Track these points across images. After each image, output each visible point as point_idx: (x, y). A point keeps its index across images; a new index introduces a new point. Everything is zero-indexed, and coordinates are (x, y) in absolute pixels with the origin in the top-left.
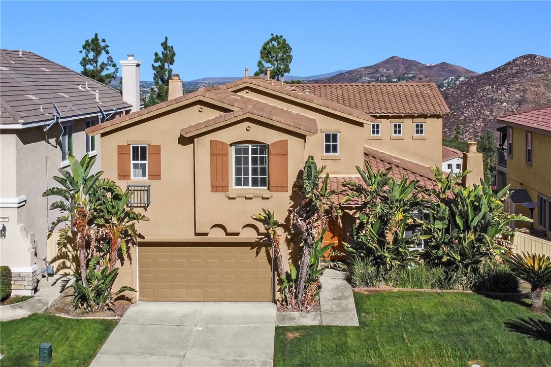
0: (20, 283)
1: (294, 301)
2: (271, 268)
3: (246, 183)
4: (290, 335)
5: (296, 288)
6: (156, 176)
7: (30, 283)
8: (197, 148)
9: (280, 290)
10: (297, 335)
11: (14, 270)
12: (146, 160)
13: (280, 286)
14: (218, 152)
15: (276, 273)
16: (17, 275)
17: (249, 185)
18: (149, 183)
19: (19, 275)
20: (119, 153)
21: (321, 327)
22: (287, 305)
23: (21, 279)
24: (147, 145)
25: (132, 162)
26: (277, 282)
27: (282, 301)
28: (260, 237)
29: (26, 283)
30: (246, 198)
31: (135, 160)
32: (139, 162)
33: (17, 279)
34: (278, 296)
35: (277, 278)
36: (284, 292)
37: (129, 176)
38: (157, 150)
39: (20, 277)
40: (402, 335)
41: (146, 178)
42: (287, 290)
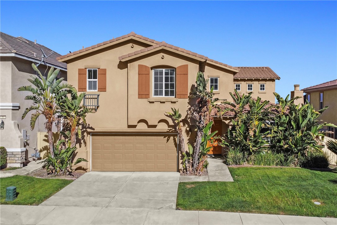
0: (13, 159)
1: (191, 169)
2: (177, 150)
3: (161, 94)
4: (189, 186)
5: (192, 160)
6: (103, 89)
7: (20, 159)
8: (130, 70)
9: (182, 163)
10: (193, 186)
11: (8, 150)
12: (97, 79)
13: (182, 160)
14: (143, 73)
15: (180, 152)
16: (11, 154)
17: (163, 95)
18: (98, 93)
19: (12, 153)
20: (79, 74)
21: (209, 182)
22: (187, 171)
23: (13, 156)
24: (97, 69)
25: (88, 80)
26: (180, 158)
27: (184, 169)
28: (170, 129)
29: (17, 159)
30: (161, 103)
31: (90, 79)
32: (92, 80)
33: (11, 156)
34: (181, 166)
35: (180, 155)
36: (184, 163)
37: (86, 89)
38: (104, 72)
39: (13, 154)
40: (263, 186)
41: (97, 91)
42: (187, 162)
